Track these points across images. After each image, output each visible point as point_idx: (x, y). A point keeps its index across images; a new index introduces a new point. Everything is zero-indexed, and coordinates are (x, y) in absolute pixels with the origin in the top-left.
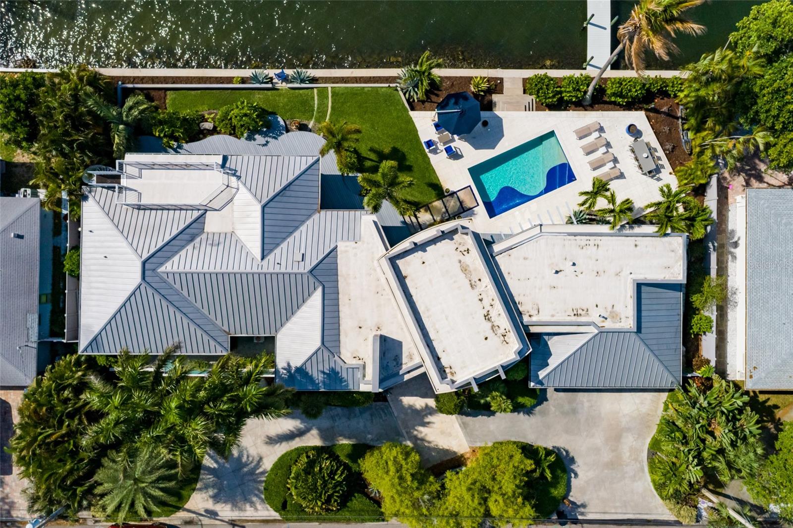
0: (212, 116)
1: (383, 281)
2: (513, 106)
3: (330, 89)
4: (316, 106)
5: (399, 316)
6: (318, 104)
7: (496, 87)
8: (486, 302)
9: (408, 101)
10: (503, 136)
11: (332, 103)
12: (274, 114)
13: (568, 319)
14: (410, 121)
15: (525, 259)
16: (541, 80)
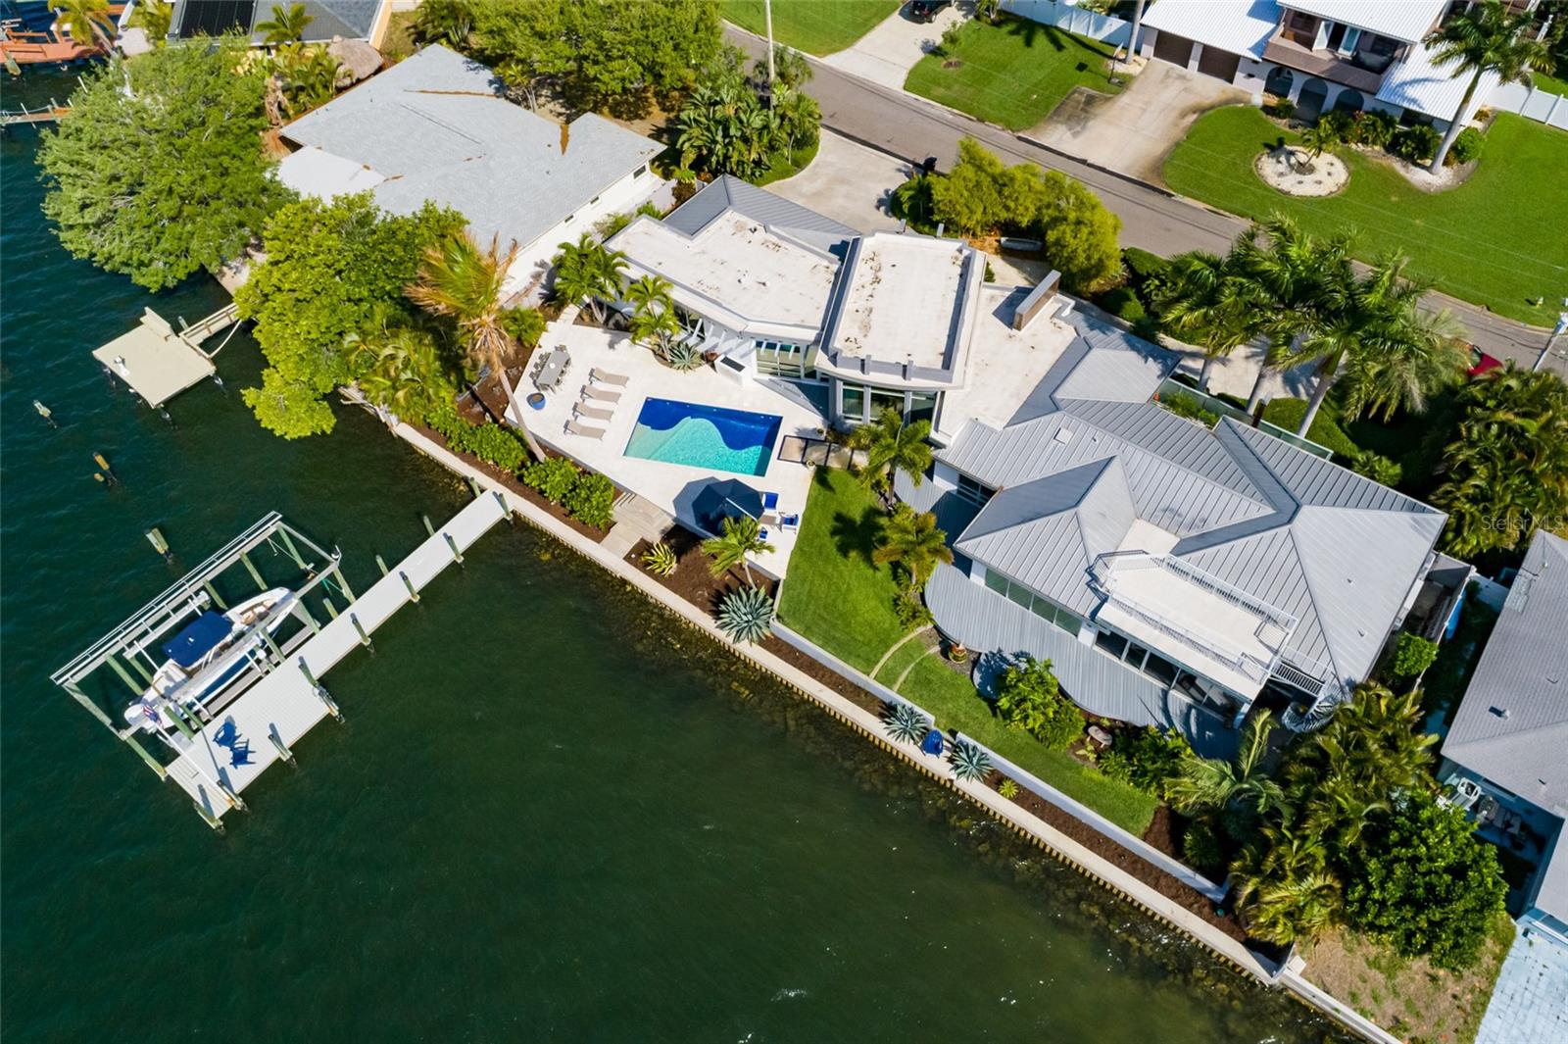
0: (1081, 752)
2: (647, 510)
3: (873, 674)
4: (909, 669)
5: (977, 333)
6: (905, 668)
7: (640, 554)
8: (868, 291)
9: (773, 596)
10: (689, 484)
11: (883, 654)
12: (980, 694)
13: (790, 247)
14: (793, 568)
16: (582, 528)
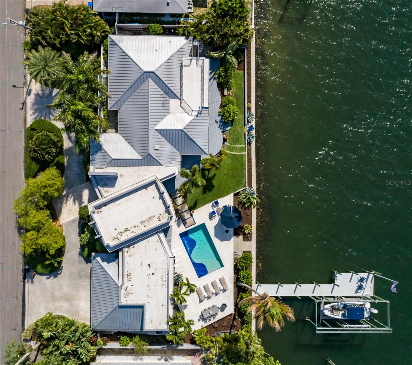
0: (231, 94)
1: (144, 178)
2: (236, 246)
3: (244, 153)
4: (236, 146)
5: (127, 186)
7: (247, 237)
8: (134, 229)
9: (239, 192)
10: (221, 241)
11: (237, 155)
12: (232, 125)
13: (126, 271)
14: (228, 193)
15: (156, 249)
16: (250, 259)
